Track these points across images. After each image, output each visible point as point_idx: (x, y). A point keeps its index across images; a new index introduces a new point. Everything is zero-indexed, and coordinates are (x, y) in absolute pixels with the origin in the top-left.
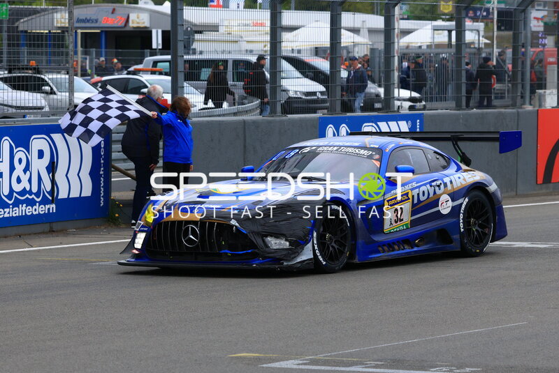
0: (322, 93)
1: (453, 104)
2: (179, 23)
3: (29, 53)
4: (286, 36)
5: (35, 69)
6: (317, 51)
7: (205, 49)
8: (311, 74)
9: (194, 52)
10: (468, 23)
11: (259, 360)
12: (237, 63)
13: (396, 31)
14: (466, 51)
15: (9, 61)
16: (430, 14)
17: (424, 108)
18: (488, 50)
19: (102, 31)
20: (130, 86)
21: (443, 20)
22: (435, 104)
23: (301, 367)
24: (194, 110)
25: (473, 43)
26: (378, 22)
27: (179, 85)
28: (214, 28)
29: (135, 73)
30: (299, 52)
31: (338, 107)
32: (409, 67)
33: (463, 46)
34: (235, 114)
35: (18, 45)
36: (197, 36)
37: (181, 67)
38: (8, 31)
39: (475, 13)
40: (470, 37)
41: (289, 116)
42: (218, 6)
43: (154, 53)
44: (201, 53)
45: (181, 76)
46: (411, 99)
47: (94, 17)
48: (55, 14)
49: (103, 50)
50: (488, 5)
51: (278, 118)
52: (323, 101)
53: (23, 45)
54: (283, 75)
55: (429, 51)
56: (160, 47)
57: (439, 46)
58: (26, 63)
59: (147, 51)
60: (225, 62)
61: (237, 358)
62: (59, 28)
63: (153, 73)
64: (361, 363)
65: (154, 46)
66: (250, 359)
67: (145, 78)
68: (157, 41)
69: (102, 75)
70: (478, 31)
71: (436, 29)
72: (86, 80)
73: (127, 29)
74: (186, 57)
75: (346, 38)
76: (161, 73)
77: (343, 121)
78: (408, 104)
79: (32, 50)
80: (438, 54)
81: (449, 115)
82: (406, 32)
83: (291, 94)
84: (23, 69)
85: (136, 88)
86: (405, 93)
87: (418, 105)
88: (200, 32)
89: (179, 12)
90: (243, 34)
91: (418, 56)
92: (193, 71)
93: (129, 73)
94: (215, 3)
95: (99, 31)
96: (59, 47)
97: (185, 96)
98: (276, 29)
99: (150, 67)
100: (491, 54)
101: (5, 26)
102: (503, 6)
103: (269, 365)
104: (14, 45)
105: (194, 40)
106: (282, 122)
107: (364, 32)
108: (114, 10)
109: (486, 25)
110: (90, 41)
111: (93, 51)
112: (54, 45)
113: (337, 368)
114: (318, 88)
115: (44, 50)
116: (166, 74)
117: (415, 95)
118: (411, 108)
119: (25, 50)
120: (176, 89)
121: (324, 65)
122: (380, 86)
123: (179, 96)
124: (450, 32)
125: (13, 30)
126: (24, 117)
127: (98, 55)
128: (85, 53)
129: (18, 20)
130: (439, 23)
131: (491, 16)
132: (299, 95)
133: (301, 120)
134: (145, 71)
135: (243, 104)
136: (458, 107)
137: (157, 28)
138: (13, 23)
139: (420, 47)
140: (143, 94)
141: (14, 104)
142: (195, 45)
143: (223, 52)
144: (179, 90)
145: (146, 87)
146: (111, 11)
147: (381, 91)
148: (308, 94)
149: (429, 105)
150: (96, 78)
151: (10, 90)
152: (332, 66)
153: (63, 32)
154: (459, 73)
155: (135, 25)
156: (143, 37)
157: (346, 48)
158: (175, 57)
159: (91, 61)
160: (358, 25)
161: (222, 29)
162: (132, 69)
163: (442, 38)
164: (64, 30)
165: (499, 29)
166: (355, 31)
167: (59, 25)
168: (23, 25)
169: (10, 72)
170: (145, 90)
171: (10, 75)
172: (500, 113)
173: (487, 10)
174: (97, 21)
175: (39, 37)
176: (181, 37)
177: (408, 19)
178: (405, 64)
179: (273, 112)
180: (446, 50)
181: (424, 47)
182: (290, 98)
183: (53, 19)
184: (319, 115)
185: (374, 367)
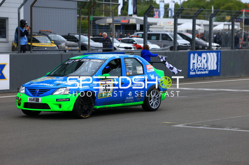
0: (189, 44)
1: (230, 48)
2: (146, 22)
3: (99, 31)
4: (178, 26)
5: (101, 36)
6: (188, 31)
7: (153, 30)
8: (186, 38)
9: (150, 31)
10: (235, 23)
11: (171, 124)
12: (163, 35)
13: (213, 25)
14: (234, 31)
15: (93, 33)
16: (223, 20)
17: (221, 49)
18: (241, 31)
19: (121, 25)
20: (130, 41)
21: (227, 22)
22: (224, 48)
23: (184, 126)
24: (150, 49)
25: (236, 29)
26: (207, 22)
27: (146, 41)
28: (156, 24)
29: (132, 37)
30: (182, 31)
31: (195, 48)
32: (216, 36)
33: (234, 30)
34: (162, 50)
35: (96, 28)
36: (151, 26)
37: (147, 36)
38: (93, 24)
39: (237, 20)
40: (236, 27)
41: (179, 51)
42: (156, 17)
43: (137, 31)
44: (152, 31)
45: (146, 38)
46: (217, 46)
47: (119, 20)
48: (107, 19)
49: (122, 30)
50: (241, 17)
51: (176, 52)
52: (189, 47)
53: (97, 28)
54: (178, 38)
55: (222, 31)
56: (139, 29)
57: (226, 30)
58: (98, 34)
59: (135, 31)
60: (159, 34)
61: (165, 123)
62: (108, 23)
63: (137, 37)
64: (202, 126)
65: (137, 29)
66: (168, 124)
67: (135, 39)
68: (138, 27)
69: (121, 38)
70: (238, 25)
71: (224, 25)
72: (117, 39)
73: (129, 24)
74: (148, 33)
75: (197, 27)
76: (139, 37)
77: (196, 52)
78: (216, 48)
79: (100, 30)
80: (225, 33)
81: (229, 51)
82: (215, 26)
83: (179, 44)
84: (97, 35)
85: (132, 42)
86: (215, 44)
87: (219, 48)
88: (151, 25)
89: (146, 19)
90: (164, 26)
91: (219, 33)
92: (150, 37)
93: (130, 37)
94: (156, 16)
95: (120, 24)
96: (108, 29)
97: (148, 44)
98: (176, 24)
99: (136, 36)
100: (242, 33)
101: (92, 22)
102: (246, 17)
103: (174, 126)
104: (94, 28)
105: (149, 28)
106: (177, 53)
107: (202, 25)
108: (125, 18)
109: (240, 24)
110: (117, 27)
111: (119, 30)
112: (107, 28)
113: (195, 127)
114: (188, 42)
115: (103, 30)
116: (141, 38)
117: (218, 45)
118: (217, 49)
119: (98, 30)
120: (145, 42)
121: (190, 36)
122: (207, 42)
123: (146, 44)
124: (229, 25)
125: (94, 23)
126: (98, 50)
127: (120, 32)
128: (116, 31)
129: (96, 21)
130: (226, 23)
131: (242, 21)
132: (182, 45)
133: (183, 52)
134: (134, 37)
135: (164, 47)
136: (232, 48)
137: (138, 23)
138: (94, 21)
139: (219, 30)
140: (134, 44)
141: (94, 46)
142: (150, 29)
143: (158, 31)
144: (146, 42)
145: (135, 41)
146: (124, 18)
147: (208, 44)
148: (185, 44)
149: (223, 48)
150: (120, 39)
151: (93, 41)
152: (193, 36)
153: (109, 25)
154: (232, 38)
155: (131, 23)
156: (134, 26)
157: (197, 30)
158: (145, 32)
159: (118, 34)
160: (200, 23)
161: (158, 24)
162: (130, 36)
163: (227, 27)
164: (110, 24)
165: (245, 25)
166: (199, 25)
167: (108, 22)
168: (97, 22)
169: (93, 36)
170: (135, 43)
171: (93, 38)
172: (245, 51)
173: (241, 19)
174: (120, 21)
175: (102, 26)
176: (146, 26)
177: (216, 21)
178: (215, 36)
179: (175, 50)
180: (228, 31)
181: (221, 30)
182: (179, 45)
183: (106, 20)
184: (188, 50)
185: (206, 127)
